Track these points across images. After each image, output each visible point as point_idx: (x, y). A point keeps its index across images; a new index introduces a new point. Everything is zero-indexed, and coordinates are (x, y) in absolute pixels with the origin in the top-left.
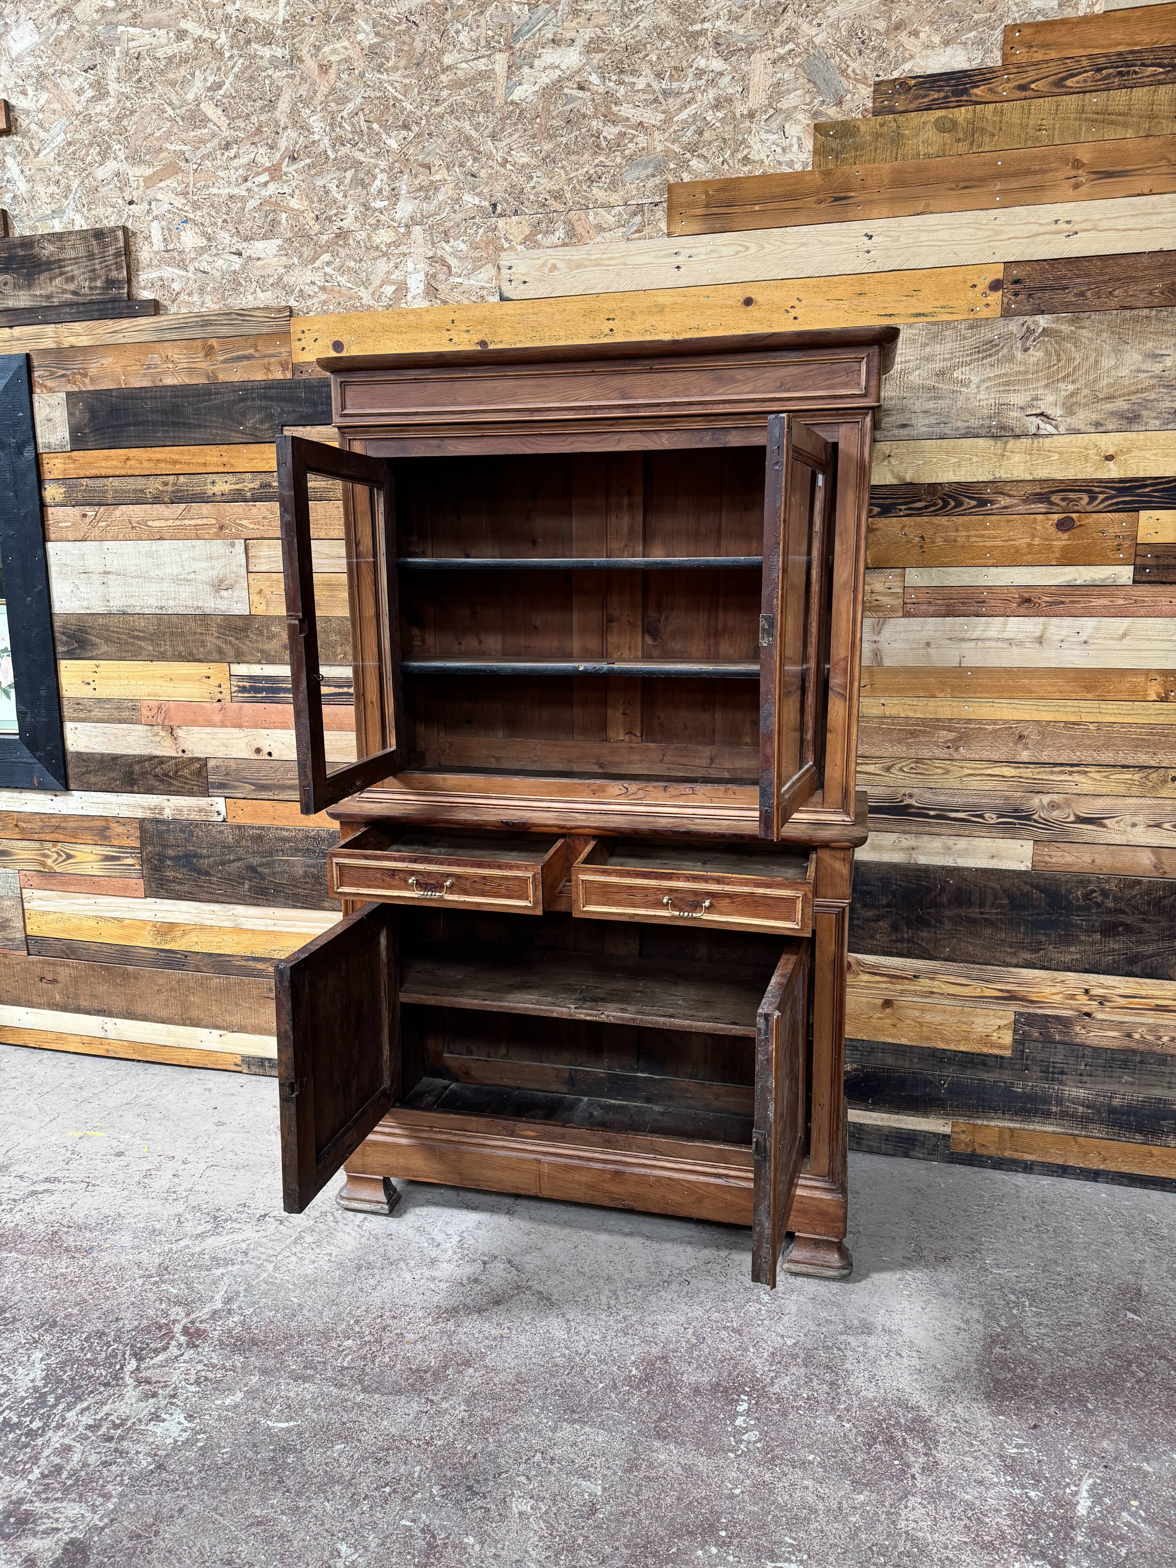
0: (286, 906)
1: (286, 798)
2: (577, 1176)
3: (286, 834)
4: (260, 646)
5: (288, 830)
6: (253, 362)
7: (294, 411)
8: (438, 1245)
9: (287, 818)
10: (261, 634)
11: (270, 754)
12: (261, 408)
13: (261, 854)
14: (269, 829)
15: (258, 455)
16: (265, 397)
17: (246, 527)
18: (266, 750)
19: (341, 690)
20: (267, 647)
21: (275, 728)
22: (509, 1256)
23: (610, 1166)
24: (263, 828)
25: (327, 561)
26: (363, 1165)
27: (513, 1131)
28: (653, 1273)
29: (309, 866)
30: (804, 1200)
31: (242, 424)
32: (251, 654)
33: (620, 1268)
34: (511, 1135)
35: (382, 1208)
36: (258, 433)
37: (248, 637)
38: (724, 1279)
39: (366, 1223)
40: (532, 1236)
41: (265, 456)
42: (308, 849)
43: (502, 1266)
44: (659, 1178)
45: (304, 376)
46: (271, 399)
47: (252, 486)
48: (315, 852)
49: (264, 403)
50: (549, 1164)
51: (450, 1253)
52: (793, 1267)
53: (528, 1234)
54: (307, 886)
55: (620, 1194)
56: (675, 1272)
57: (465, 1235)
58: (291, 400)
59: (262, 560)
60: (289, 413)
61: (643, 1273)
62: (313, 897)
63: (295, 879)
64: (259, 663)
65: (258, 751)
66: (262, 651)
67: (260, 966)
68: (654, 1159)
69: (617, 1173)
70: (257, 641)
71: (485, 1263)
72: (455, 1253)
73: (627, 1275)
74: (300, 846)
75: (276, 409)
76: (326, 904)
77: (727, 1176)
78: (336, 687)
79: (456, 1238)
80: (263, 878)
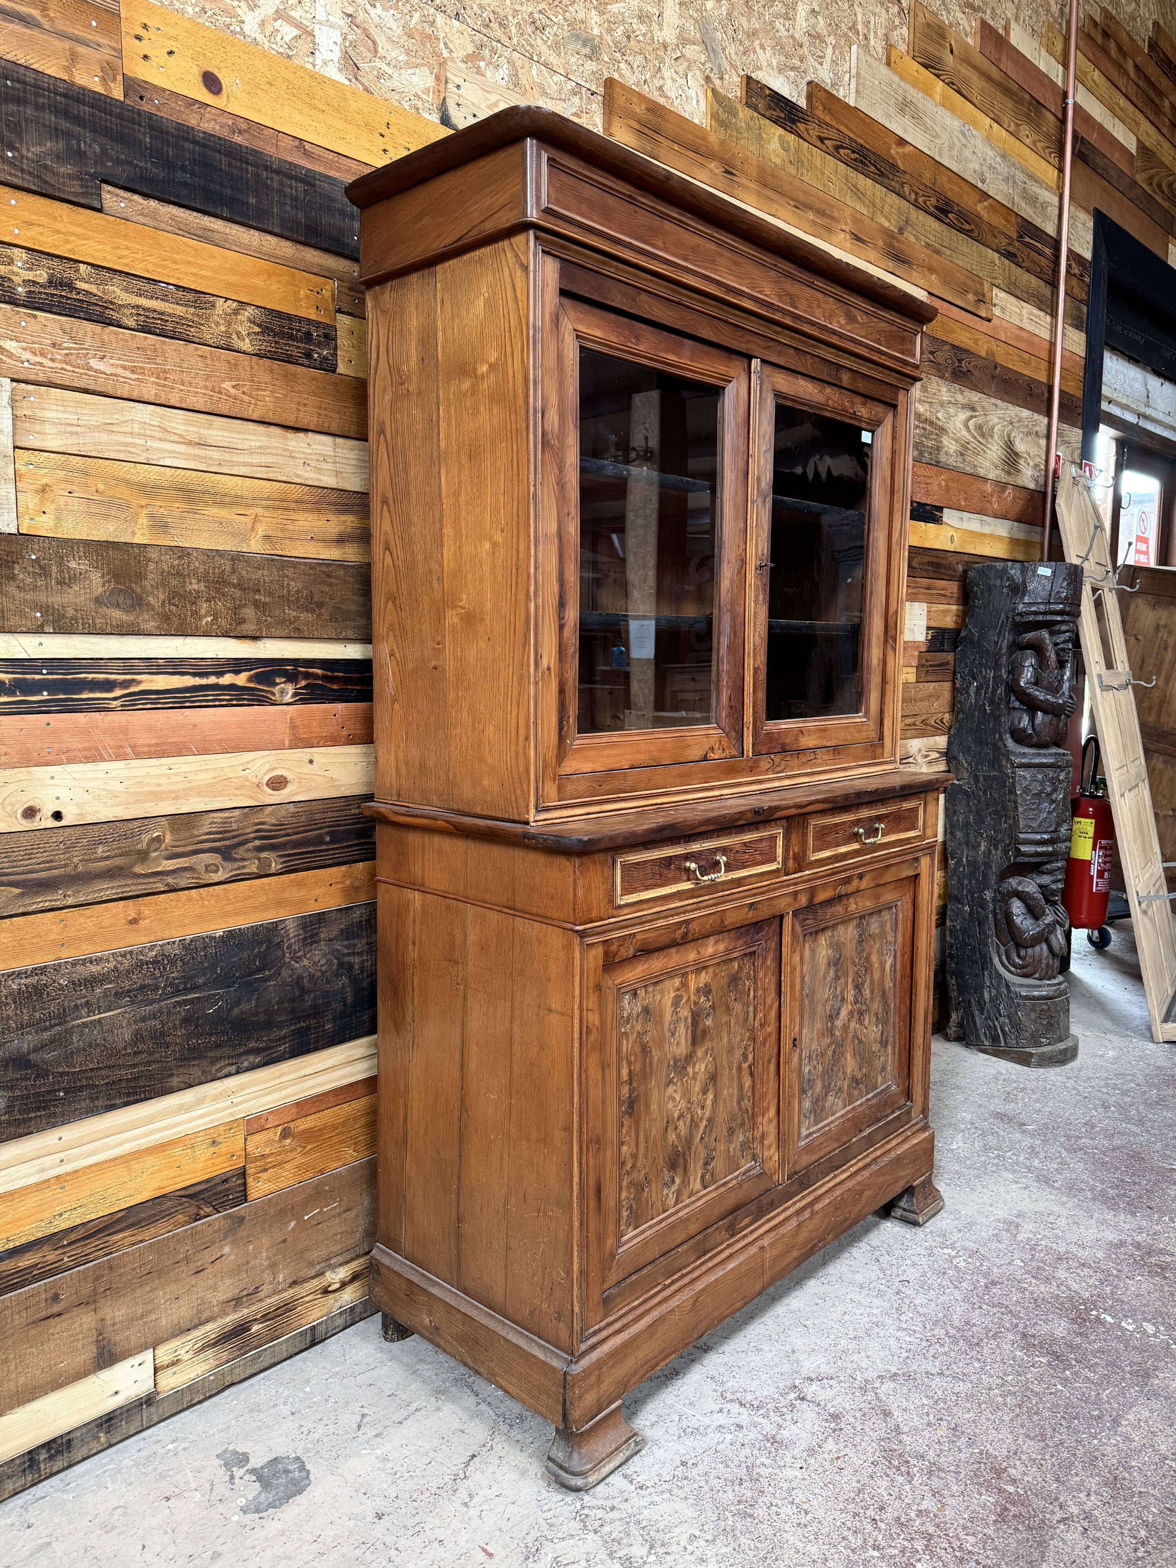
0: (92, 1111)
1: (90, 898)
2: (790, 1242)
3: (94, 969)
4: (42, 597)
5: (98, 961)
6: (34, 33)
7: (130, 163)
8: (738, 1426)
9: (90, 938)
10: (45, 572)
11: (57, 816)
12: (56, 133)
13: (38, 1025)
14: (57, 968)
15: (44, 220)
16: (66, 114)
17: (10, 355)
18: (48, 810)
19: (204, 681)
20: (55, 600)
21: (71, 761)
22: (798, 1377)
24: (43, 970)
25: (182, 448)
28: (879, 1296)
29: (144, 1019)
30: (916, 1148)
31: (12, 148)
32: (22, 614)
33: (859, 1311)
34: (734, 1236)
36: (49, 178)
37: (13, 578)
41: (59, 226)
42: (142, 987)
43: (815, 1387)
45: (146, 107)
46: (78, 120)
47: (30, 275)
48: (157, 988)
49: (65, 125)
50: (770, 1244)
51: (763, 1420)
54: (138, 1059)
56: (883, 1282)
58: (121, 139)
59: (48, 428)
60: (118, 162)
61: (876, 1302)
62: (150, 1077)
63: (114, 1053)
64: (39, 630)
65: (30, 813)
66: (45, 609)
67: (24, 1262)
70: (35, 588)
72: (765, 1416)
73: (875, 1311)
74: (127, 985)
75: (91, 145)
76: (175, 1081)
78: (194, 675)
79: (734, 1407)
80: (42, 1073)
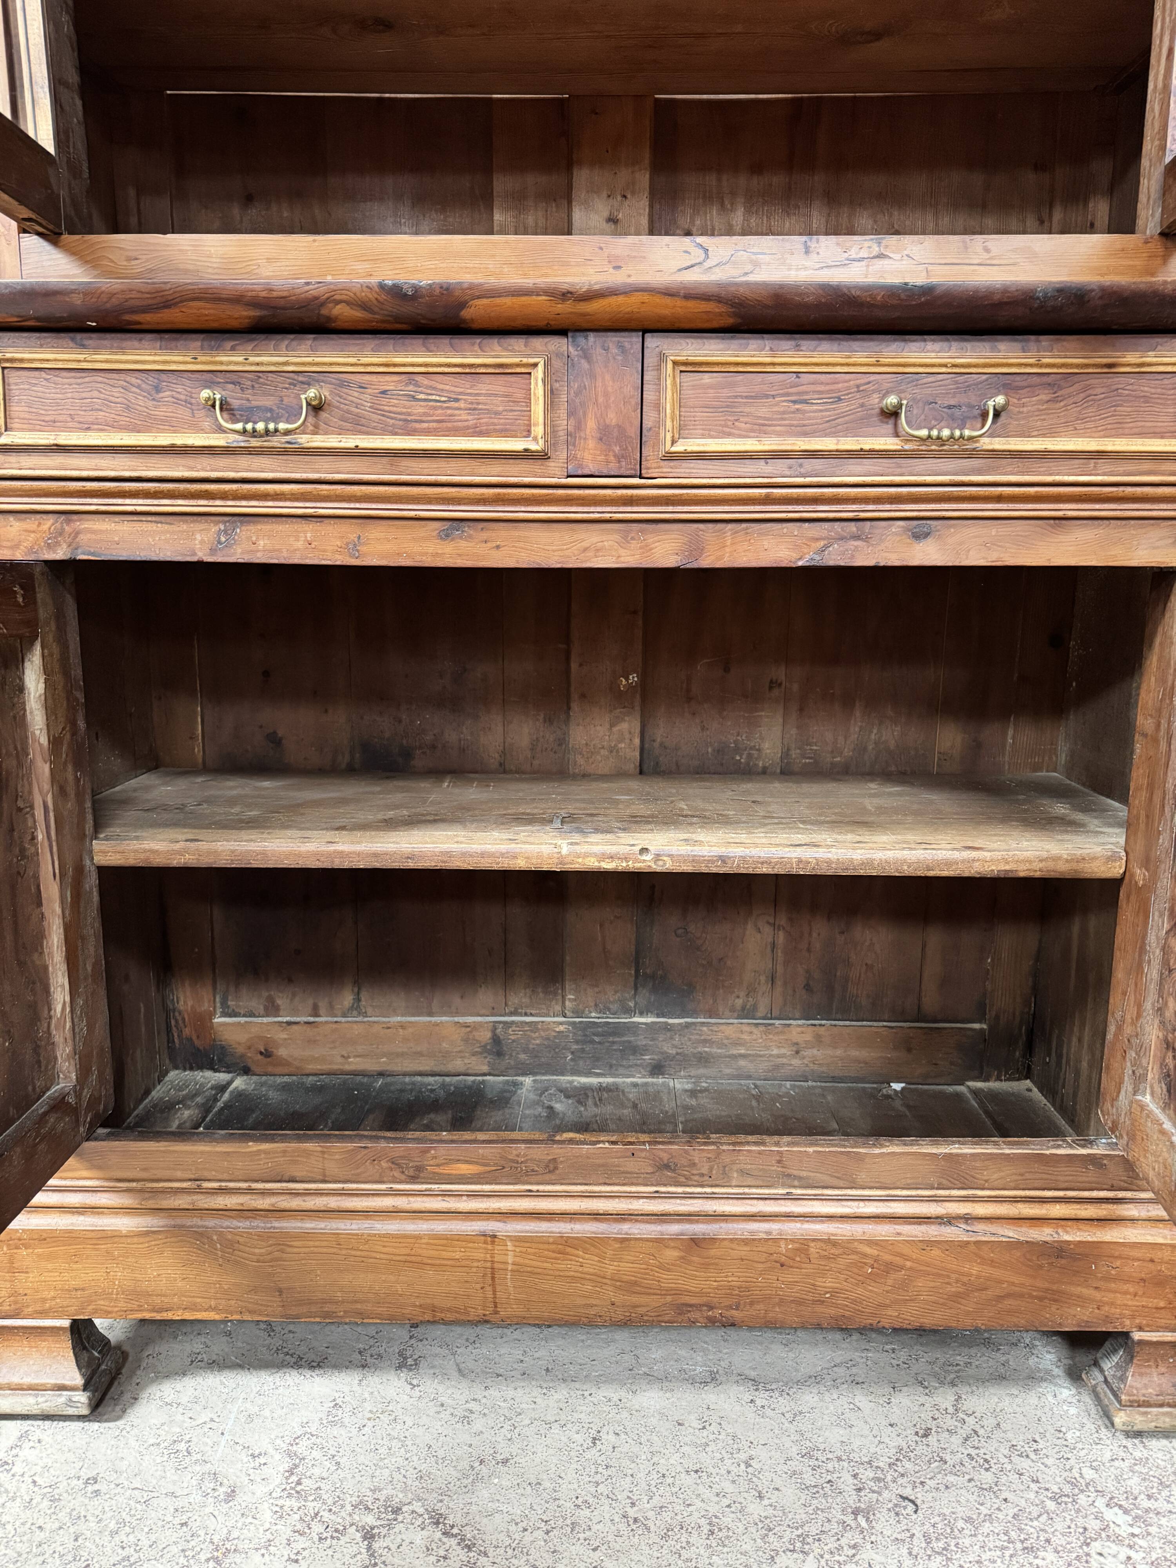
2: (590, 1263)
8: (231, 1495)
22: (432, 1498)
23: (674, 1228)
26: (14, 1294)
27: (419, 1169)
28: (814, 1490)
30: (1158, 1255)
33: (728, 1487)
34: (413, 1179)
35: (70, 1402)
38: (988, 1478)
39: (26, 1453)
40: (478, 1424)
43: (419, 1538)
44: (803, 1246)
50: (518, 1240)
51: (267, 1516)
52: (1139, 1420)
53: (466, 1419)
55: (701, 1293)
56: (867, 1474)
57: (301, 1448)
61: (790, 1495)
68: (788, 1197)
69: (696, 1243)
71: (369, 1536)
72: (280, 1514)
73: (756, 1509)
77: (967, 1219)
79: (278, 1465)
